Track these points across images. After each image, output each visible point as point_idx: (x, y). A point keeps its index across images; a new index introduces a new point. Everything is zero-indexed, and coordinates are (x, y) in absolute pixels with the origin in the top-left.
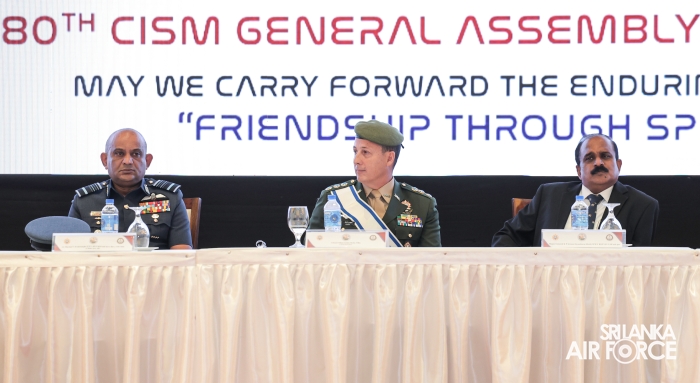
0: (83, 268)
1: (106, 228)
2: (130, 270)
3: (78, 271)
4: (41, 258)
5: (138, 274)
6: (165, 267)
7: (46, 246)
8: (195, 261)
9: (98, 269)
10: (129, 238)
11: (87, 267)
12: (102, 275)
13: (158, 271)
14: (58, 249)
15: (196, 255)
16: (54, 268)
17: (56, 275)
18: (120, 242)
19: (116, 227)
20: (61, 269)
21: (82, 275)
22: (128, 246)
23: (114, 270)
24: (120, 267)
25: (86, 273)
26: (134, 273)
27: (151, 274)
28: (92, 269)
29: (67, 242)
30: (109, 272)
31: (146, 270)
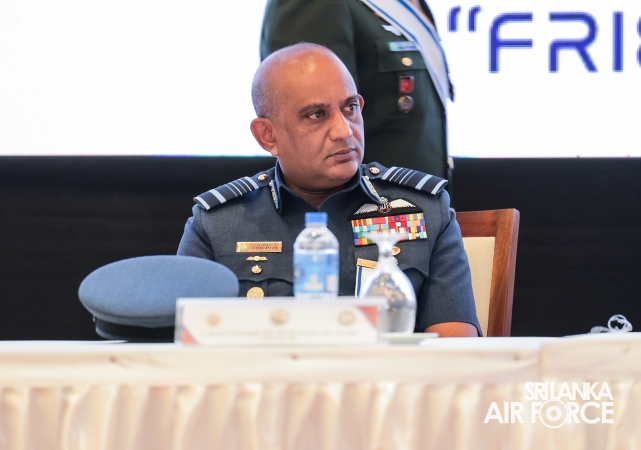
0: (255, 389)
1: (307, 286)
2: (374, 393)
3: (242, 395)
4: (151, 361)
5: (395, 407)
6: (461, 387)
7: (161, 331)
8: (538, 371)
9: (292, 391)
10: (369, 311)
11: (266, 385)
12: (302, 408)
13: (444, 397)
14: (190, 340)
15: (540, 354)
16: (182, 389)
17: (188, 405)
18: (345, 321)
19: (333, 281)
20: (199, 391)
21: (252, 407)
22: (365, 333)
23: (334, 392)
24: (349, 387)
25: (265, 402)
26: (383, 402)
27: (425, 402)
28: (277, 390)
29: (213, 321)
30: (320, 399)
31: (413, 393)
